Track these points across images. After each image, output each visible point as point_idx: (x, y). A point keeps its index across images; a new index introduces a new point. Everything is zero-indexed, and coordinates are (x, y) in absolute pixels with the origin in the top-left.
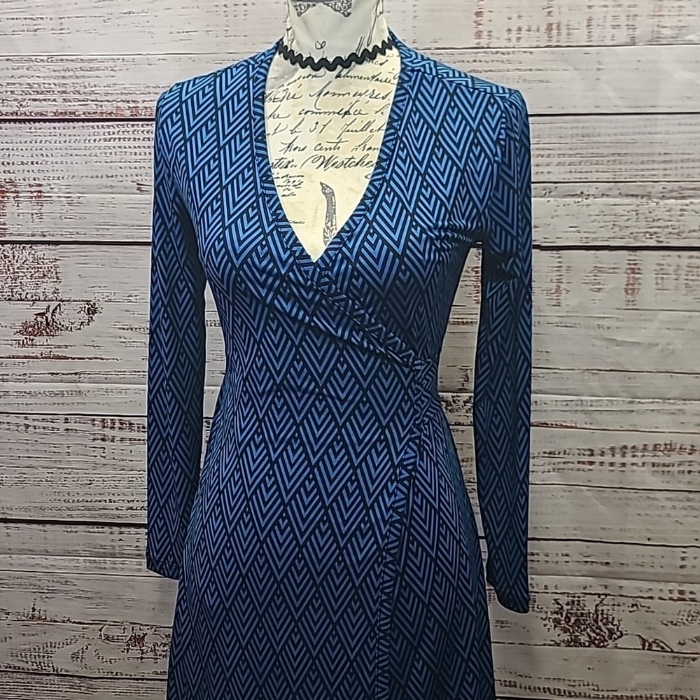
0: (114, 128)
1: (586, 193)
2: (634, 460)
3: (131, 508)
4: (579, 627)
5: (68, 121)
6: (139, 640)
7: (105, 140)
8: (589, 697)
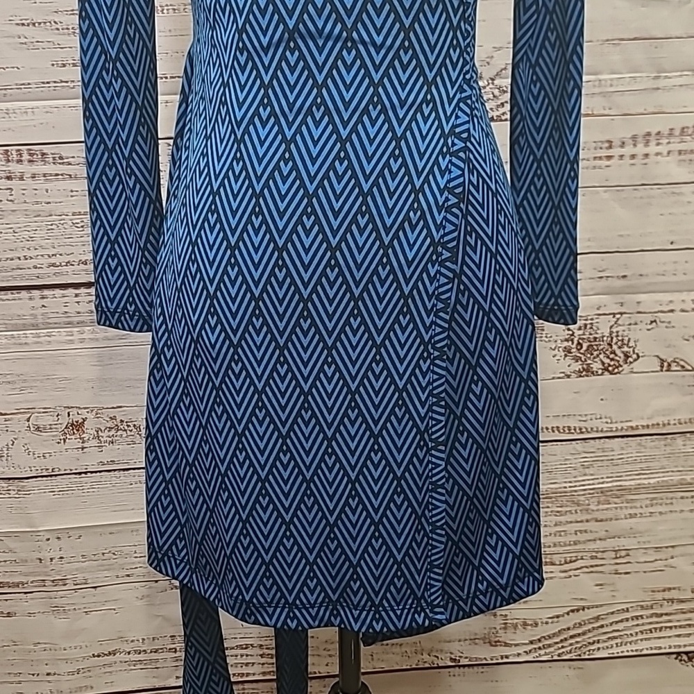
2: (659, 149)
3: (53, 265)
4: (592, 354)
6: (77, 426)
8: (602, 431)
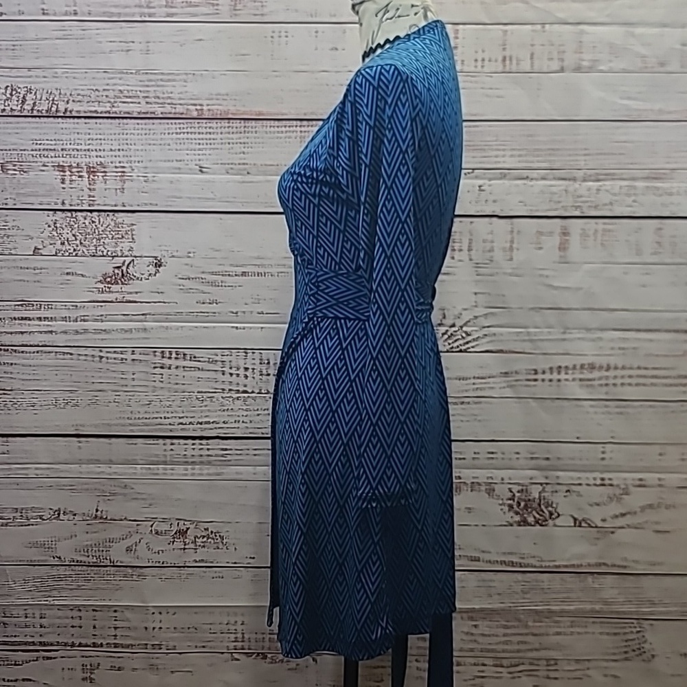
0: (184, 124)
1: (530, 177)
2: (567, 377)
3: (182, 424)
4: (527, 510)
5: (149, 118)
6: (183, 533)
7: (177, 133)
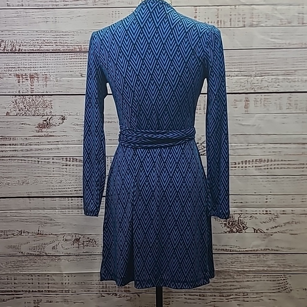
0: (73, 55)
1: (231, 75)
2: (249, 165)
3: (76, 191)
4: (233, 226)
5: (57, 52)
6: (78, 240)
7: (70, 59)
8: (237, 251)
